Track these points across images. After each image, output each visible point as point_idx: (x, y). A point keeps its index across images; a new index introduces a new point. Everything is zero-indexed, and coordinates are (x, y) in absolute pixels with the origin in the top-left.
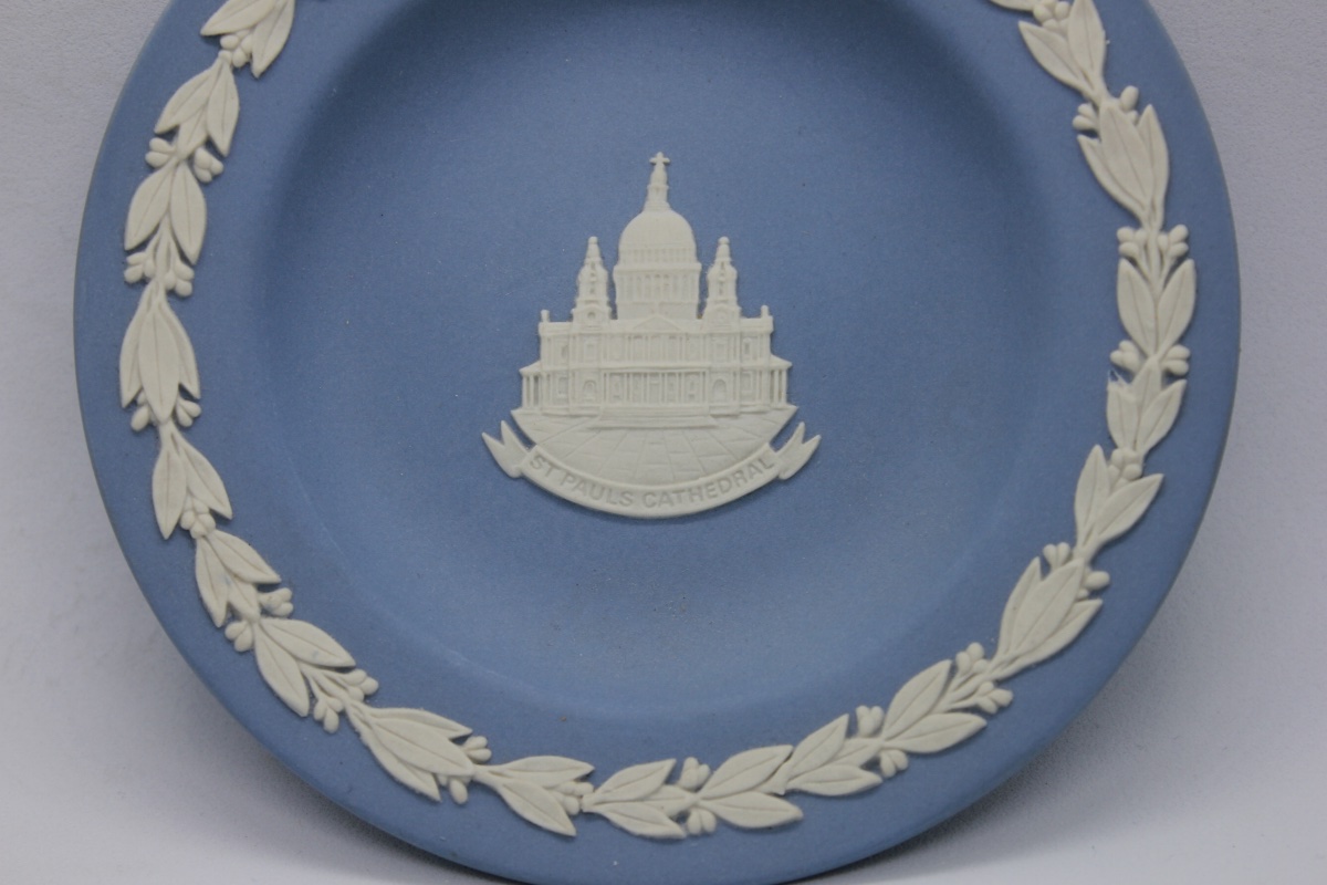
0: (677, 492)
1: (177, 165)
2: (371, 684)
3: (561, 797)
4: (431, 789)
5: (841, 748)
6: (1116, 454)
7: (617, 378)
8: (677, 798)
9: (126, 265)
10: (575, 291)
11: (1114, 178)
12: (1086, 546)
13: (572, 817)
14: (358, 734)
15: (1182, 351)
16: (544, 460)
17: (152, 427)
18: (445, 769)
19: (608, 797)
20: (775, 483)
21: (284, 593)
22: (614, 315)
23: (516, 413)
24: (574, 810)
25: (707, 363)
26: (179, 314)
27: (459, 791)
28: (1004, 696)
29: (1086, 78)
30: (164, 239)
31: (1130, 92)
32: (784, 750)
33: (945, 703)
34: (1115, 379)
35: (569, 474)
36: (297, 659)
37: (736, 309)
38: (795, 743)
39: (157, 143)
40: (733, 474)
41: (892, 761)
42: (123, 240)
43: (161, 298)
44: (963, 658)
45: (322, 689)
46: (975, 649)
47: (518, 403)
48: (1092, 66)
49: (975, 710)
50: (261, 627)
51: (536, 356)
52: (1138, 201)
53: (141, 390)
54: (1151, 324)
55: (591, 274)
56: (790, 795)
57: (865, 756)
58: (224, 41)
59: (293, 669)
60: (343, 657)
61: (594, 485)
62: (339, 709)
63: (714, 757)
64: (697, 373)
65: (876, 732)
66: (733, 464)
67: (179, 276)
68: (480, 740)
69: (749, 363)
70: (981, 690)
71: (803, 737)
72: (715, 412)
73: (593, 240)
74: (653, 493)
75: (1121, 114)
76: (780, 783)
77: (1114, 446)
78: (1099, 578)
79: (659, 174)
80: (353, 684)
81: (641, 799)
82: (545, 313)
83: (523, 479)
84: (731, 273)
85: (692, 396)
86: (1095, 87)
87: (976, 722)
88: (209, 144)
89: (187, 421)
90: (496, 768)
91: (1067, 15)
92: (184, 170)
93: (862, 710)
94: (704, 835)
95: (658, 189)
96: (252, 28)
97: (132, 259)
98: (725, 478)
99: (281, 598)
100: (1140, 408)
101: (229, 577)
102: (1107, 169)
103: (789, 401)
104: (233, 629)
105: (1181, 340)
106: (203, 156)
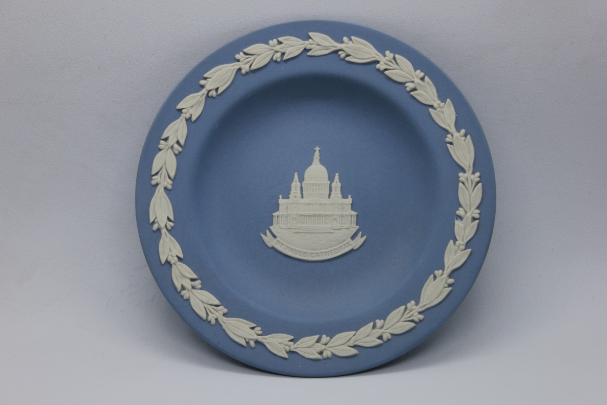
0: (321, 253)
1: (168, 149)
2: (225, 310)
3: (284, 346)
4: (244, 343)
5: (371, 332)
6: (457, 243)
7: (303, 217)
8: (320, 347)
9: (152, 180)
10: (290, 189)
11: (458, 158)
12: (447, 271)
13: (287, 352)
14: (221, 326)
15: (478, 211)
16: (280, 242)
17: (159, 230)
18: (248, 337)
19: (298, 346)
20: (352, 250)
21: (199, 282)
22: (302, 197)
23: (271, 227)
24: (288, 350)
25: (331, 213)
26: (168, 195)
27: (252, 344)
28: (421, 317)
29: (449, 126)
30: (164, 171)
31: (463, 131)
32: (353, 333)
33: (403, 319)
34: (457, 219)
35: (287, 247)
36: (203, 302)
37: (341, 196)
38: (357, 331)
39: (162, 142)
40: (339, 247)
41: (386, 336)
42: (151, 172)
43: (162, 190)
44: (409, 305)
45: (210, 312)
46: (413, 302)
47: (272, 224)
48: (451, 123)
49: (412, 321)
50: (192, 292)
51: (278, 210)
52: (465, 165)
53: (156, 218)
54: (468, 203)
55: (295, 184)
56: (355, 347)
57: (378, 335)
58: (183, 111)
59: (202, 305)
60: (217, 302)
61: (295, 250)
62: (216, 318)
63: (331, 335)
64: (328, 216)
65: (382, 327)
66: (339, 244)
67: (168, 183)
68: (259, 328)
69: (344, 213)
70: (414, 315)
71: (359, 329)
72: (334, 228)
73: (296, 173)
74: (313, 253)
75: (460, 138)
76: (351, 343)
77: (457, 240)
78: (451, 281)
79: (317, 154)
80: (220, 310)
81: (309, 347)
82: (281, 196)
83: (273, 248)
84: (339, 185)
85: (326, 223)
86: (452, 129)
87: (412, 325)
88: (178, 142)
89: (169, 228)
90: (264, 337)
91: (444, 107)
92: (170, 150)
93: (377, 321)
94: (328, 358)
95: (317, 158)
96: (192, 107)
97: (154, 177)
98: (336, 249)
99: (198, 283)
100: (465, 228)
101: (182, 277)
102: (456, 154)
103: (357, 225)
104: (183, 293)
105: (478, 208)
106: (176, 146)
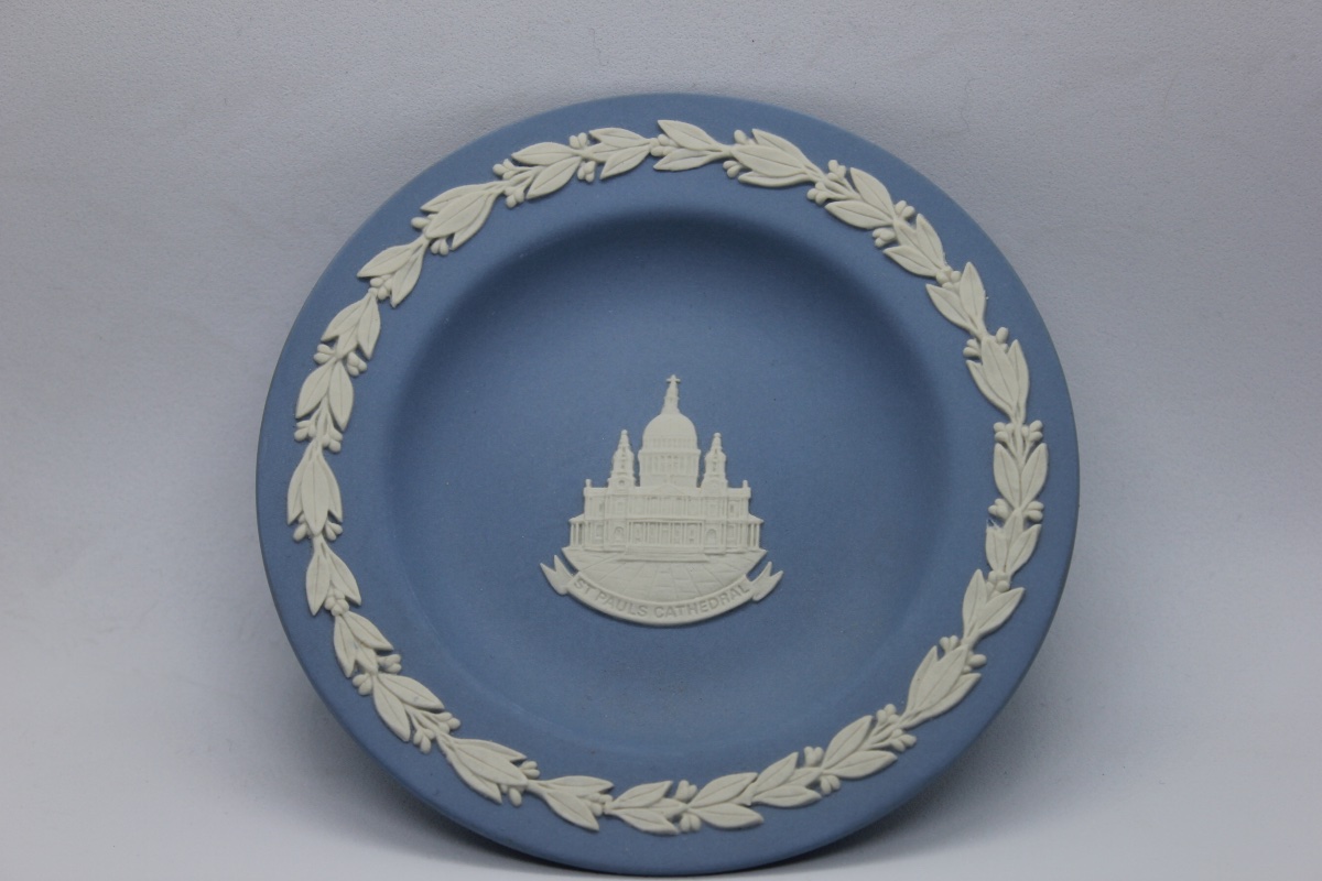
0: (679, 606)
1: (336, 363)
2: (455, 722)
3: (589, 803)
4: (495, 793)
5: (792, 774)
6: (992, 575)
7: (638, 525)
8: (673, 806)
9: (296, 428)
10: (610, 466)
11: (991, 388)
12: (970, 637)
13: (598, 818)
14: (444, 756)
15: (1038, 505)
16: (585, 582)
17: (308, 538)
18: (505, 780)
19: (623, 804)
20: (750, 602)
21: (395, 657)
22: (638, 483)
23: (566, 550)
24: (599, 812)
25: (703, 517)
26: (331, 464)
27: (516, 796)
28: (910, 739)
29: (972, 321)
30: (324, 412)
31: (1002, 332)
32: (751, 775)
33: (867, 744)
34: (992, 525)
35: (602, 592)
36: (403, 701)
37: (725, 482)
38: (759, 772)
39: (323, 347)
40: (720, 596)
41: (827, 783)
42: (295, 412)
43: (319, 452)
44: (881, 714)
45: (420, 723)
46: (890, 707)
47: (567, 543)
48: (976, 314)
49: (889, 748)
50: (378, 679)
51: (581, 510)
52: (1008, 404)
53: (302, 513)
54: (1017, 487)
55: (622, 456)
56: (754, 806)
57: (810, 779)
58: (373, 282)
59: (400, 708)
60: (435, 702)
61: (620, 600)
62: (432, 737)
63: (700, 780)
64: (696, 524)
65: (818, 763)
66: (720, 588)
67: (332, 437)
68: (533, 764)
69: (731, 519)
70: (893, 735)
71: (766, 767)
72: (708, 551)
73: (624, 432)
74: (661, 607)
75: (996, 345)
76: (747, 797)
77: (991, 569)
78: (979, 658)
79: (672, 391)
80: (443, 721)
81: (647, 807)
82: (588, 481)
83: (569, 595)
84: (722, 457)
85: (691, 540)
86: (979, 328)
87: (889, 756)
88: (359, 350)
89: (332, 535)
90: (543, 782)
91: (959, 280)
92: (340, 365)
93: (808, 750)
94: (692, 831)
95: (671, 399)
96: (393, 273)
97: (300, 424)
98: (714, 598)
99: (393, 661)
100: (1009, 543)
101: (357, 644)
102: (987, 383)
103: (761, 546)
104: (358, 679)
105: (1038, 498)
106: (354, 357)
